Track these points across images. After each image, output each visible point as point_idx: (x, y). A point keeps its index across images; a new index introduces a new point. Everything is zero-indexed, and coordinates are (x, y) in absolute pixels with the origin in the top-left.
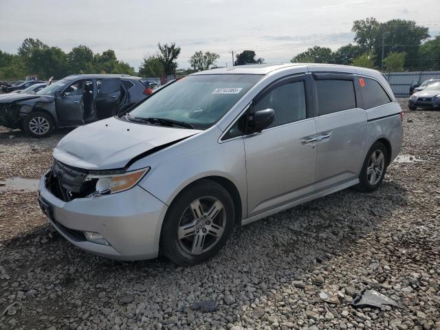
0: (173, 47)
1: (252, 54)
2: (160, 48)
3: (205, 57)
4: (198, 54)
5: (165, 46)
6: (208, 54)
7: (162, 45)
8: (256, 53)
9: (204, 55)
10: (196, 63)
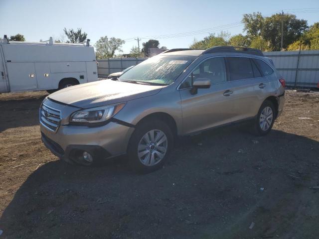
0: (79, 32)
1: (157, 43)
2: (67, 33)
3: (111, 42)
4: (104, 40)
5: (71, 32)
6: (114, 39)
7: (68, 31)
8: (159, 42)
9: (109, 40)
10: (101, 47)
